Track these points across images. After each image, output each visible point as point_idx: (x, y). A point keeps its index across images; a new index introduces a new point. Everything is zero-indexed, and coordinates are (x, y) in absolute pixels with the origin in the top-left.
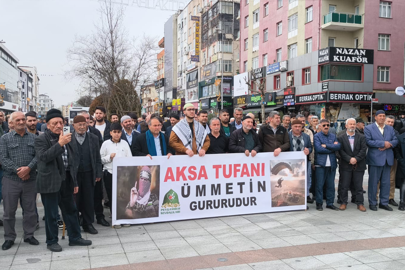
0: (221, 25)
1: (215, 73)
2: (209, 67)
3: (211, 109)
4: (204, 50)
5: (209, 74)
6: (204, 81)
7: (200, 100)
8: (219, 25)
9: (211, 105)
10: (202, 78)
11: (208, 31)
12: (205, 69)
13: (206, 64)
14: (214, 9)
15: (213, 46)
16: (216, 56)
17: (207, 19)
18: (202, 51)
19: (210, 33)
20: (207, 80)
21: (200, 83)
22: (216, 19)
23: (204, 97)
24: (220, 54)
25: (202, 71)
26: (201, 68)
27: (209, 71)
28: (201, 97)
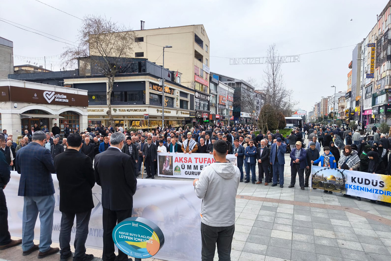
0: (390, 48)
1: (384, 86)
2: (380, 82)
3: (380, 114)
4: (377, 68)
5: (380, 87)
6: (376, 93)
7: (373, 108)
8: (388, 48)
9: (380, 111)
10: (375, 90)
11: (380, 54)
12: (378, 83)
13: (378, 80)
14: (385, 36)
15: (384, 65)
16: (385, 73)
17: (380, 45)
18: (376, 69)
19: (382, 56)
20: (378, 92)
21: (373, 94)
22: (386, 44)
23: (377, 105)
24: (388, 72)
25: (375, 85)
26: (375, 83)
27: (380, 85)
28: (374, 105)
